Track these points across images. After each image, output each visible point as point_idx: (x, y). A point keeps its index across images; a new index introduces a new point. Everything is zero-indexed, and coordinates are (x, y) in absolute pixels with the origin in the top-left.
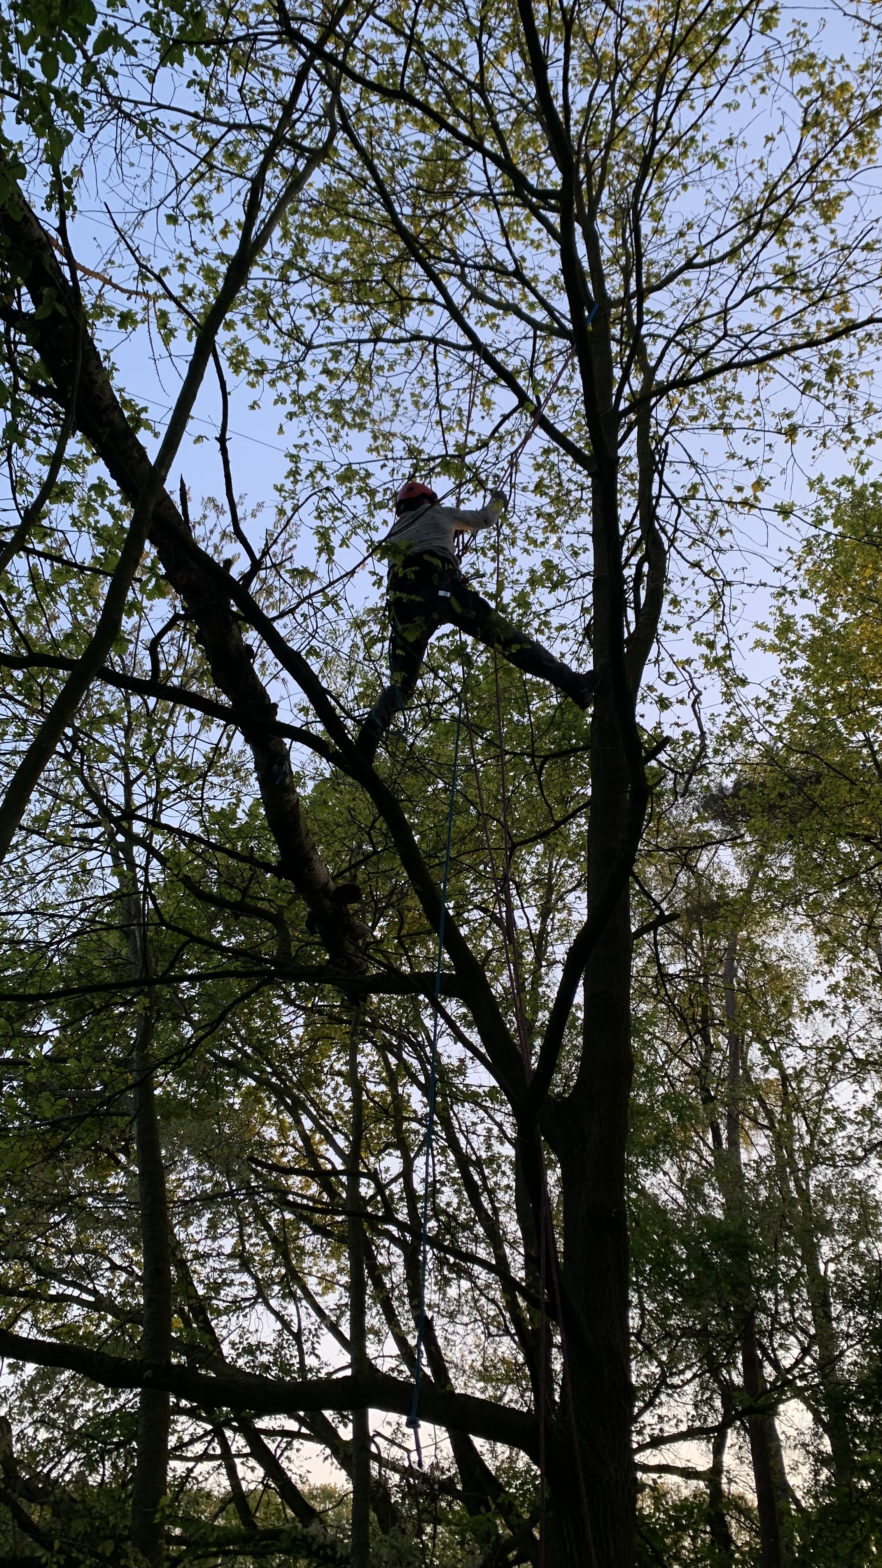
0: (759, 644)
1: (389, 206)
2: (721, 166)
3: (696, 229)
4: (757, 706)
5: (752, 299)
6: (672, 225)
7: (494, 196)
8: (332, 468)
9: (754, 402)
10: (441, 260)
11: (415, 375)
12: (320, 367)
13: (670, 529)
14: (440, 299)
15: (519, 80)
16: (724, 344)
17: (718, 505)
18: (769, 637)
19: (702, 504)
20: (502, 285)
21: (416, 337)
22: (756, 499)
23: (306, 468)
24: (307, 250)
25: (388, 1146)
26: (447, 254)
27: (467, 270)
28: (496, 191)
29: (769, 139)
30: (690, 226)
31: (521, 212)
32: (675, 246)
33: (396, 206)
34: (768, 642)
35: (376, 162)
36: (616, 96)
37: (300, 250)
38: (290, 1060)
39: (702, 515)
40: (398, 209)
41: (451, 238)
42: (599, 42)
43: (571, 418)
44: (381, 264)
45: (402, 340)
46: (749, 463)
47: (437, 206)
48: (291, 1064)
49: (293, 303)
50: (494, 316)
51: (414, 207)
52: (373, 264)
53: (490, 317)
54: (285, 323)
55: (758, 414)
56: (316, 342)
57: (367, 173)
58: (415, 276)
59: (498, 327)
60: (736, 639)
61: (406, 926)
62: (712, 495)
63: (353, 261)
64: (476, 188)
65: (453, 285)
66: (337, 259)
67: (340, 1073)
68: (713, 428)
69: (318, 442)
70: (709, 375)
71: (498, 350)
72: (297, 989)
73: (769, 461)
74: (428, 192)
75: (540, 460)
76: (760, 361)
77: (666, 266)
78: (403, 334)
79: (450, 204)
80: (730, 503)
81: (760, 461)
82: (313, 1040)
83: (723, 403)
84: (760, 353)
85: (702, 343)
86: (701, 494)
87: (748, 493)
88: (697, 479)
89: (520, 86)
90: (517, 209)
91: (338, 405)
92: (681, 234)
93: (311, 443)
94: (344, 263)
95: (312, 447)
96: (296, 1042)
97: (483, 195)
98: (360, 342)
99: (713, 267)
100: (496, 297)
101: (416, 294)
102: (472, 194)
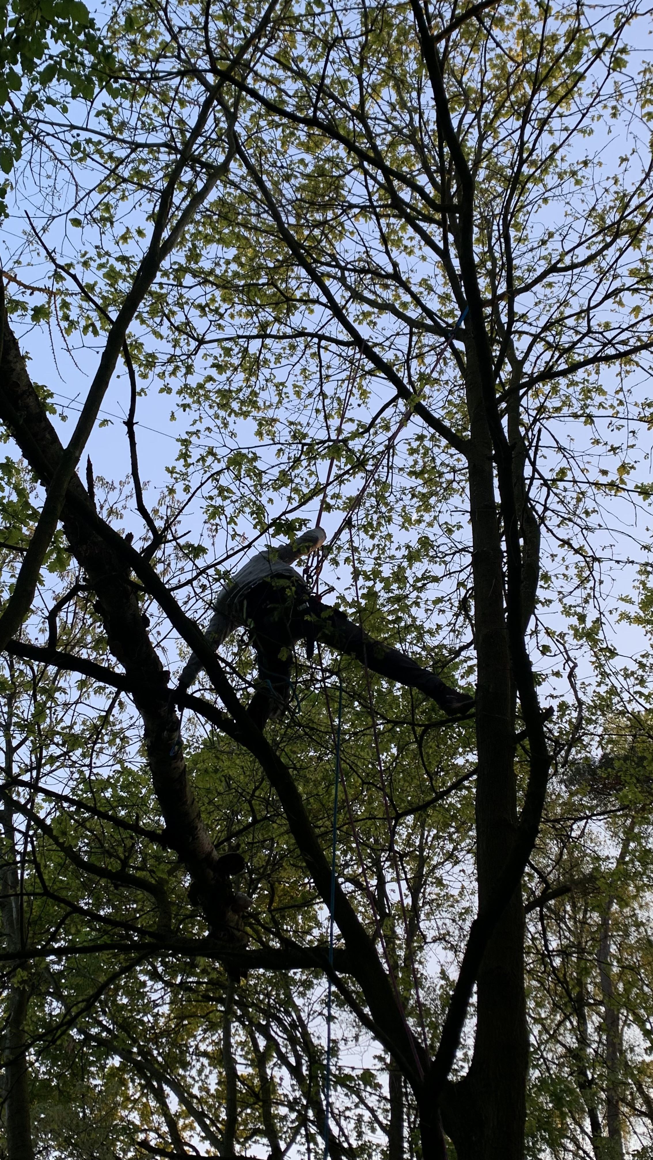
0: (625, 616)
1: (276, 217)
2: (578, 182)
3: (557, 237)
4: (626, 676)
5: (611, 300)
6: (535, 234)
7: (374, 208)
8: (221, 452)
9: (617, 392)
10: (323, 264)
11: (298, 367)
12: (211, 361)
13: (540, 509)
14: (324, 300)
15: (394, 109)
16: (587, 340)
17: (584, 487)
18: (634, 610)
19: (569, 485)
20: (377, 286)
21: (302, 334)
22: (622, 481)
23: (195, 454)
24: (200, 255)
25: (256, 1132)
26: (329, 259)
27: (347, 273)
28: (375, 204)
29: (624, 160)
30: (551, 235)
31: (397, 223)
32: (537, 253)
33: (283, 215)
34: (633, 615)
35: (265, 177)
36: (483, 122)
37: (194, 256)
38: (155, 1039)
39: (571, 496)
40: (284, 219)
41: (331, 244)
42: (465, 79)
43: (444, 407)
44: (268, 268)
45: (285, 336)
46: (613, 449)
47: (318, 216)
48: (156, 1043)
49: (187, 303)
50: (369, 314)
51: (298, 217)
52: (260, 267)
53: (366, 315)
54: (179, 319)
55: (621, 403)
56: (208, 338)
57: (255, 187)
58: (298, 278)
59: (375, 324)
60: (607, 614)
61: (277, 899)
62: (580, 477)
63: (241, 265)
64: (354, 200)
65: (334, 286)
66: (228, 263)
67: (205, 1054)
68: (575, 416)
69: (208, 429)
70: (574, 368)
71: (376, 345)
72: (164, 963)
73: (633, 446)
74: (312, 203)
75: (415, 444)
76: (620, 355)
77: (529, 271)
78: (289, 331)
79: (330, 215)
80: (596, 484)
81: (624, 447)
82: (180, 1018)
83: (587, 393)
84: (622, 348)
85: (566, 339)
86: (569, 477)
87: (613, 476)
88: (564, 464)
89: (395, 114)
90: (392, 220)
91: (225, 395)
92: (544, 242)
93: (202, 429)
94: (234, 267)
95: (203, 434)
96: (162, 1021)
97: (363, 208)
98: (249, 338)
99: (576, 271)
100: (372, 297)
101: (298, 294)
102: (351, 206)
